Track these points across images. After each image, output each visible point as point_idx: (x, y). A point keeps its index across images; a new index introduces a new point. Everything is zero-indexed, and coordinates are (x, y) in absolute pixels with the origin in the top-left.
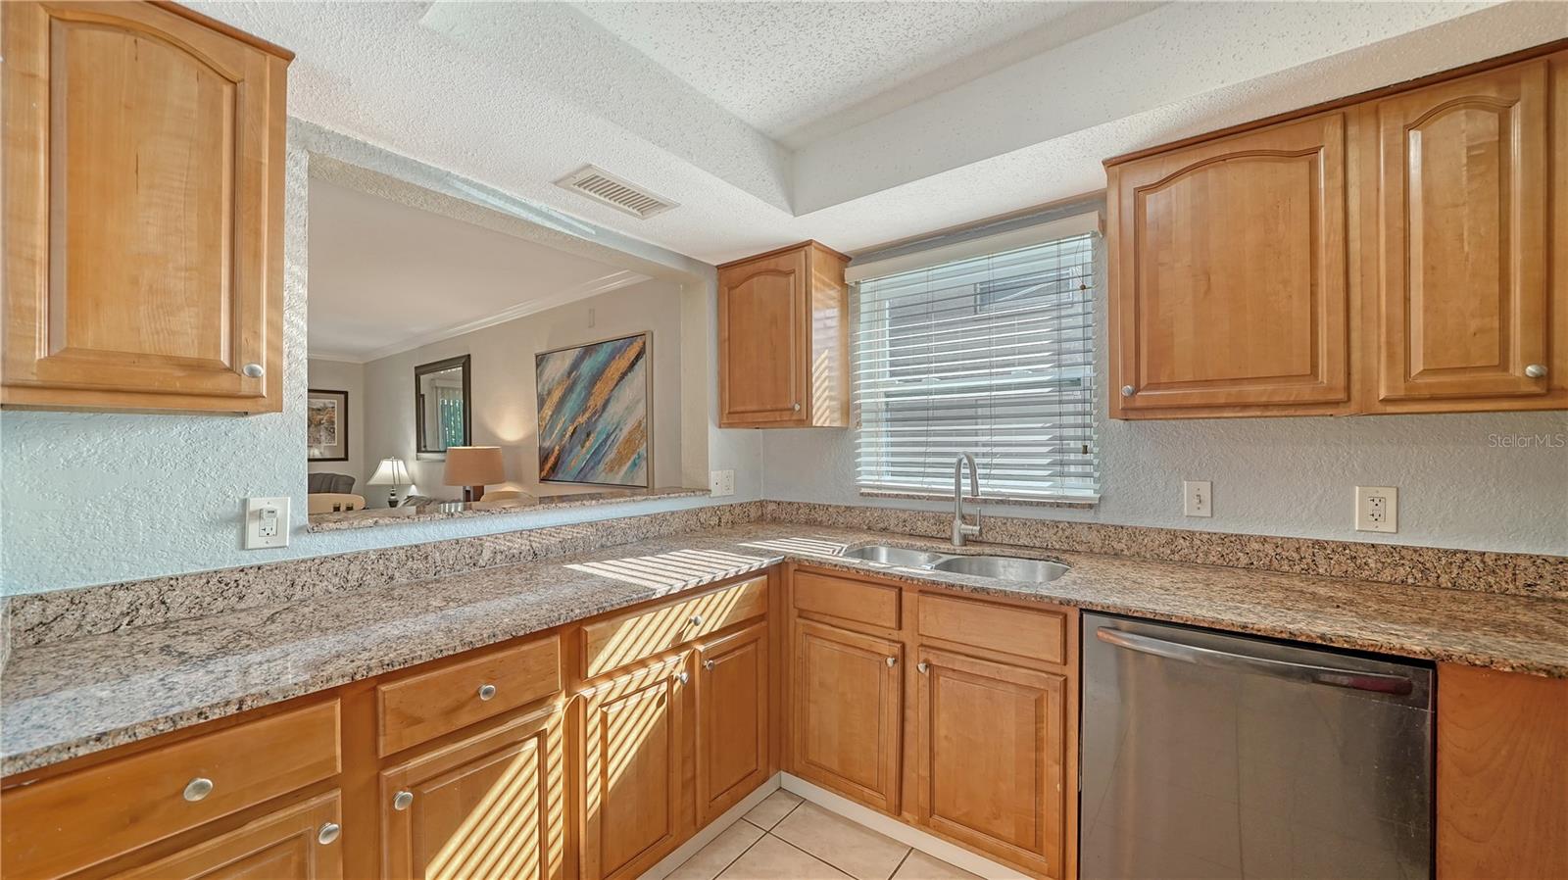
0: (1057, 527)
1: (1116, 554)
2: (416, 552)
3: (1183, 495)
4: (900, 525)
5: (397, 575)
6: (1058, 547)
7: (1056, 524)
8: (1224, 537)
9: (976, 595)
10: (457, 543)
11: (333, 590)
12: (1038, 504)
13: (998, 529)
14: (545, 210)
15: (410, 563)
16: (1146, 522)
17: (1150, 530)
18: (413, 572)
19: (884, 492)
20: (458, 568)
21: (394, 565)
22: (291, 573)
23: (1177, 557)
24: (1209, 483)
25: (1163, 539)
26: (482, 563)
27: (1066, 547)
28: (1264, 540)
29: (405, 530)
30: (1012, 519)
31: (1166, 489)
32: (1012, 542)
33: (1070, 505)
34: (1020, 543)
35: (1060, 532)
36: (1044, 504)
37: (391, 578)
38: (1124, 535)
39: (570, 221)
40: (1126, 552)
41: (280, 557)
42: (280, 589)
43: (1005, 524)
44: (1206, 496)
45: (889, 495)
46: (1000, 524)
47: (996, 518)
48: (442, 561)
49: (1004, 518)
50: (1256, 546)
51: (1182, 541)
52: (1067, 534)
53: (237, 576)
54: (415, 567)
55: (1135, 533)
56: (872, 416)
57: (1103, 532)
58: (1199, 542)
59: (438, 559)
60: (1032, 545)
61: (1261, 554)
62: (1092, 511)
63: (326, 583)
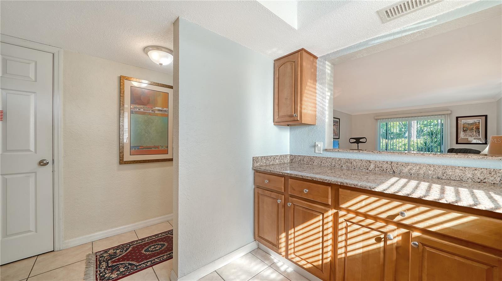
2: (349, 161)
5: (343, 166)
10: (361, 161)
11: (329, 166)
14: (403, 29)
15: (347, 163)
18: (348, 166)
20: (361, 169)
21: (343, 163)
22: (322, 159)
26: (370, 169)
29: (347, 154)
37: (342, 166)
39: (417, 26)
41: (321, 156)
42: (319, 162)
48: (356, 165)
53: (313, 158)
54: (348, 165)
59: (355, 164)
63: (327, 164)
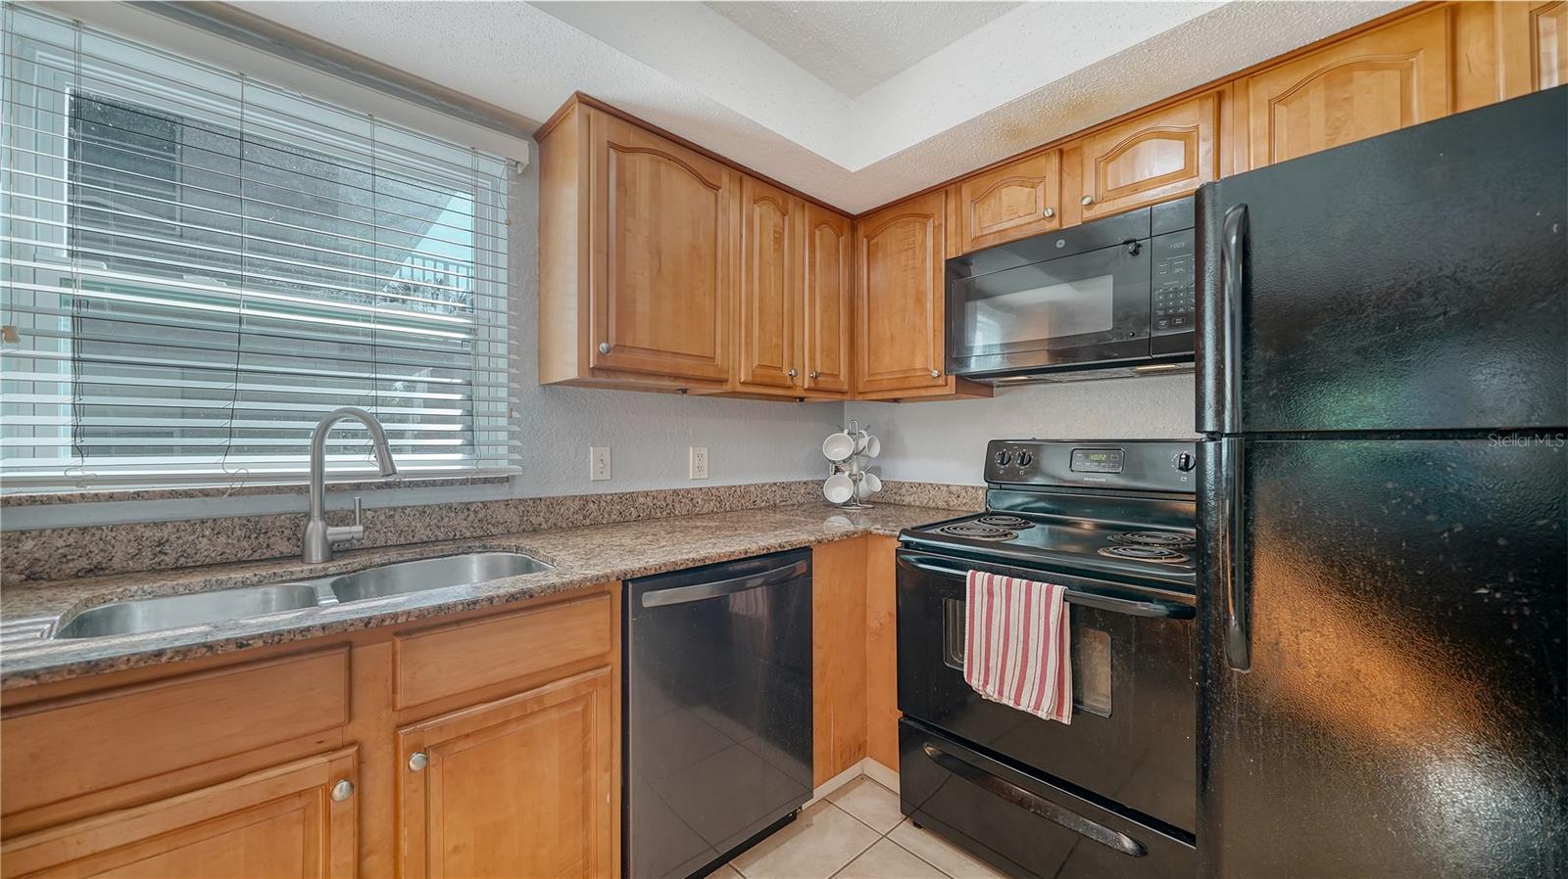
0: (468, 509)
1: (534, 530)
3: (589, 461)
4: (147, 553)
6: (468, 534)
7: (467, 506)
8: (621, 496)
9: (514, 605)
12: (444, 483)
13: (379, 526)
16: (559, 491)
17: (565, 498)
19: (91, 490)
23: (588, 522)
24: (609, 449)
25: (577, 504)
27: (479, 533)
28: (647, 494)
30: (404, 508)
31: (576, 456)
32: (402, 540)
33: (486, 481)
34: (415, 540)
35: (472, 515)
36: (451, 483)
38: (542, 507)
40: (544, 526)
43: (391, 516)
44: (607, 458)
45: (111, 497)
46: (382, 518)
47: (375, 511)
49: (390, 509)
50: (642, 500)
51: (592, 505)
52: (480, 516)
55: (553, 504)
56: (43, 322)
57: (521, 507)
58: (604, 504)
60: (433, 539)
61: (645, 507)
62: (507, 485)
